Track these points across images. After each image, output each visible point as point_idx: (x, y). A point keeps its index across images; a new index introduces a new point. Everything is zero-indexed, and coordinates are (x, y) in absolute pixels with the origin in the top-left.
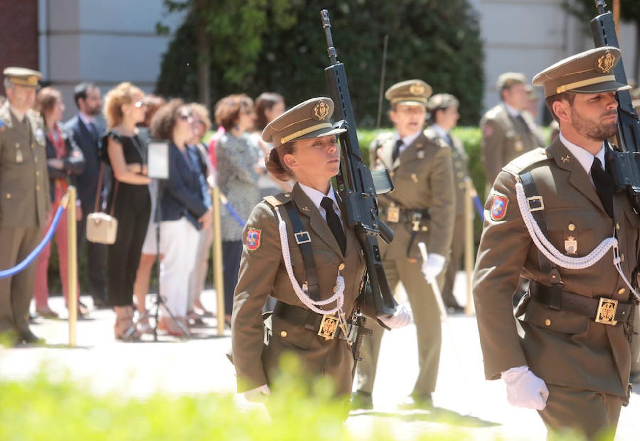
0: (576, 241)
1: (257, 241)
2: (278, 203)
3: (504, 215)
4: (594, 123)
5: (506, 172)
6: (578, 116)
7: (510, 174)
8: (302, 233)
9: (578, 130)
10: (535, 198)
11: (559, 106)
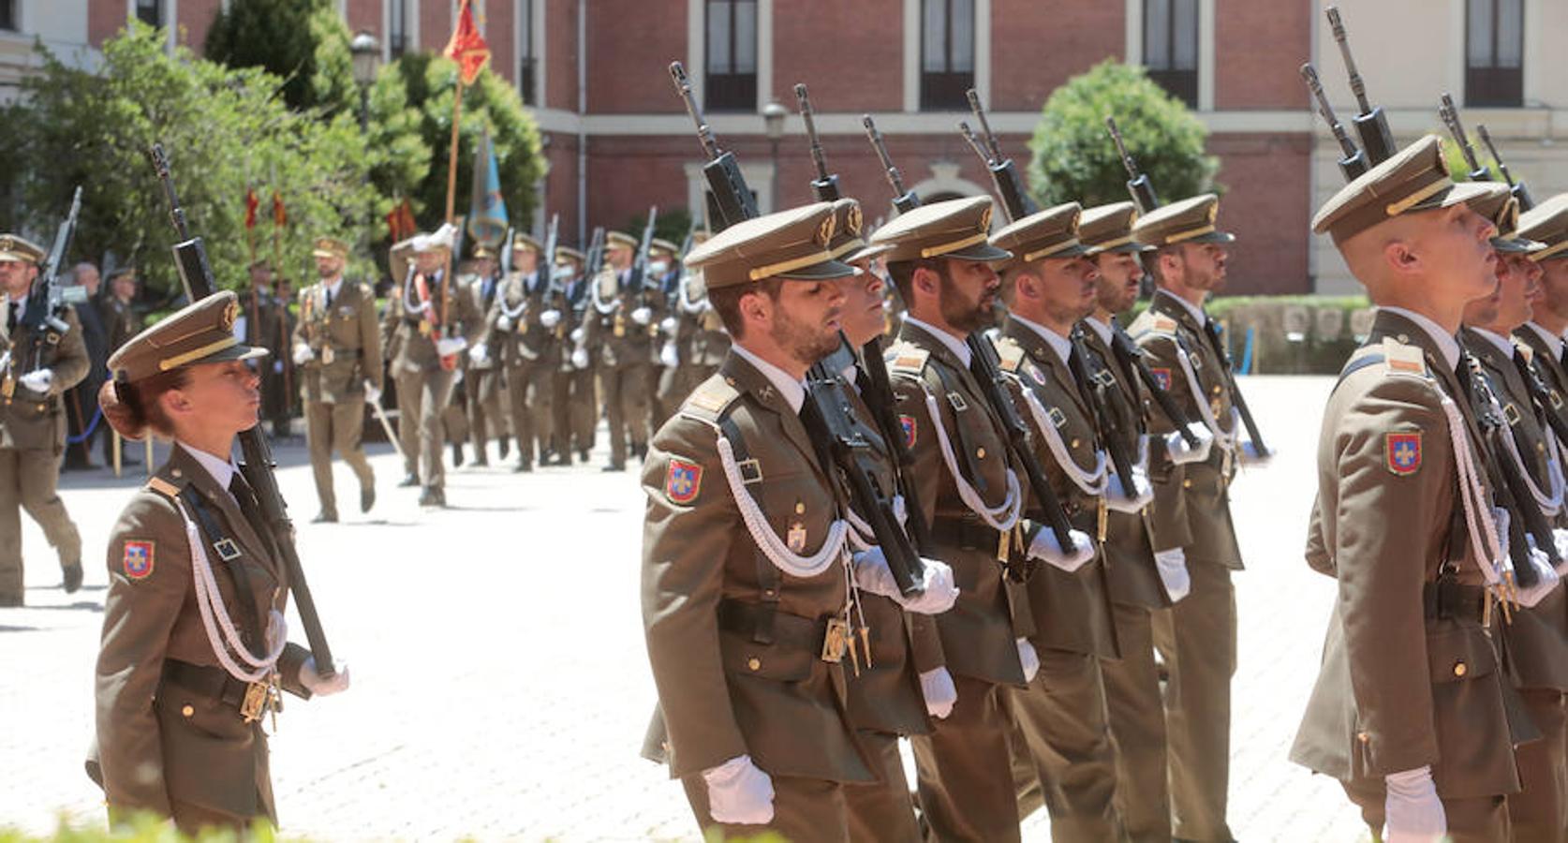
0: (804, 532)
1: (148, 561)
2: (176, 490)
3: (696, 495)
4: (812, 331)
5: (691, 419)
6: (788, 318)
7: (702, 422)
8: (224, 542)
9: (781, 343)
10: (748, 461)
11: (752, 300)
